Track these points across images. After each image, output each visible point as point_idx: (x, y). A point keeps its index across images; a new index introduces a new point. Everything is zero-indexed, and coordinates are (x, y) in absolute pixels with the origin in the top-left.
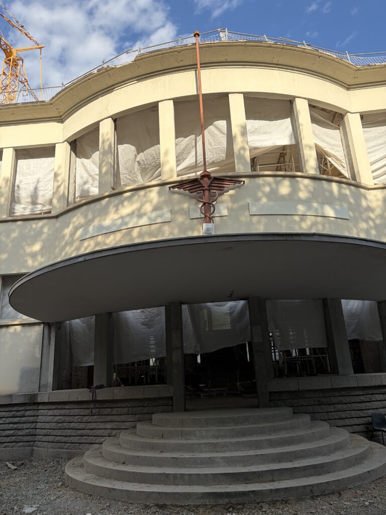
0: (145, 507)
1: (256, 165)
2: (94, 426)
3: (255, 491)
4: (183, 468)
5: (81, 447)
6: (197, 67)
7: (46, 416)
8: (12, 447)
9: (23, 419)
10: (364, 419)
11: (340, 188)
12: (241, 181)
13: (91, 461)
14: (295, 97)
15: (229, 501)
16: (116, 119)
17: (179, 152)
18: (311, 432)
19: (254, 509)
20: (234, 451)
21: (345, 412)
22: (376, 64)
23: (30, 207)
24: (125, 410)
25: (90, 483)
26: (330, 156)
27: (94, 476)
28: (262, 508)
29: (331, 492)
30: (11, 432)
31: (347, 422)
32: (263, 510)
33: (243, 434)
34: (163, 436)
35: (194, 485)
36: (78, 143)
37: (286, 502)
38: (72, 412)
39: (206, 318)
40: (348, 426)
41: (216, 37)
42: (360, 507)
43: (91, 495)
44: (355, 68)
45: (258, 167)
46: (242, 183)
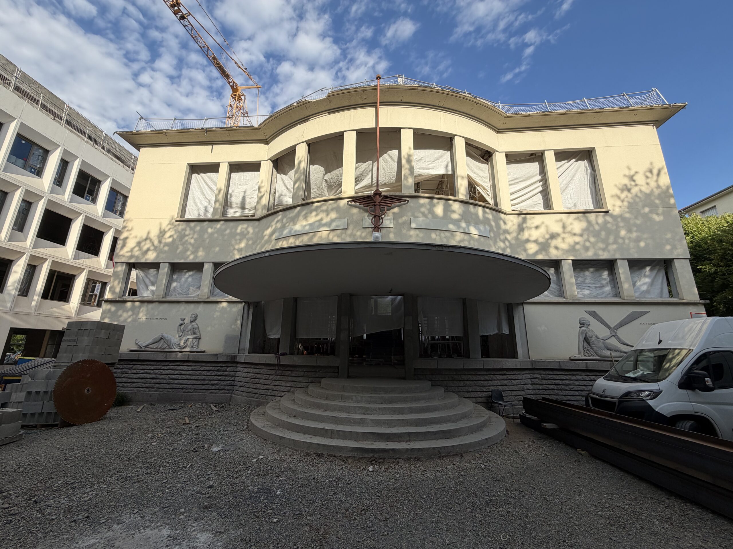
0: (307, 455)
1: (419, 190)
2: (277, 383)
3: (394, 449)
4: (340, 425)
5: (267, 398)
6: (377, 105)
7: (242, 373)
8: (216, 393)
9: (226, 373)
10: (486, 393)
11: (484, 212)
12: (406, 200)
13: (270, 412)
14: (454, 135)
15: (373, 455)
16: (310, 144)
17: (358, 174)
18: (444, 403)
19: (392, 463)
20: (381, 414)
21: (471, 387)
22: (523, 113)
23: (240, 210)
24: (302, 373)
25: (266, 430)
26: (478, 186)
27: (271, 424)
28: (399, 463)
29: (455, 454)
30: (216, 382)
31: (472, 395)
32: (399, 465)
33: (390, 401)
34: (327, 398)
35: (347, 439)
36: (279, 161)
37: (418, 459)
38: (262, 371)
39: (373, 306)
40: (473, 397)
41: (395, 81)
42: (478, 469)
43: (266, 440)
44: (505, 116)
45: (421, 191)
46: (407, 202)
